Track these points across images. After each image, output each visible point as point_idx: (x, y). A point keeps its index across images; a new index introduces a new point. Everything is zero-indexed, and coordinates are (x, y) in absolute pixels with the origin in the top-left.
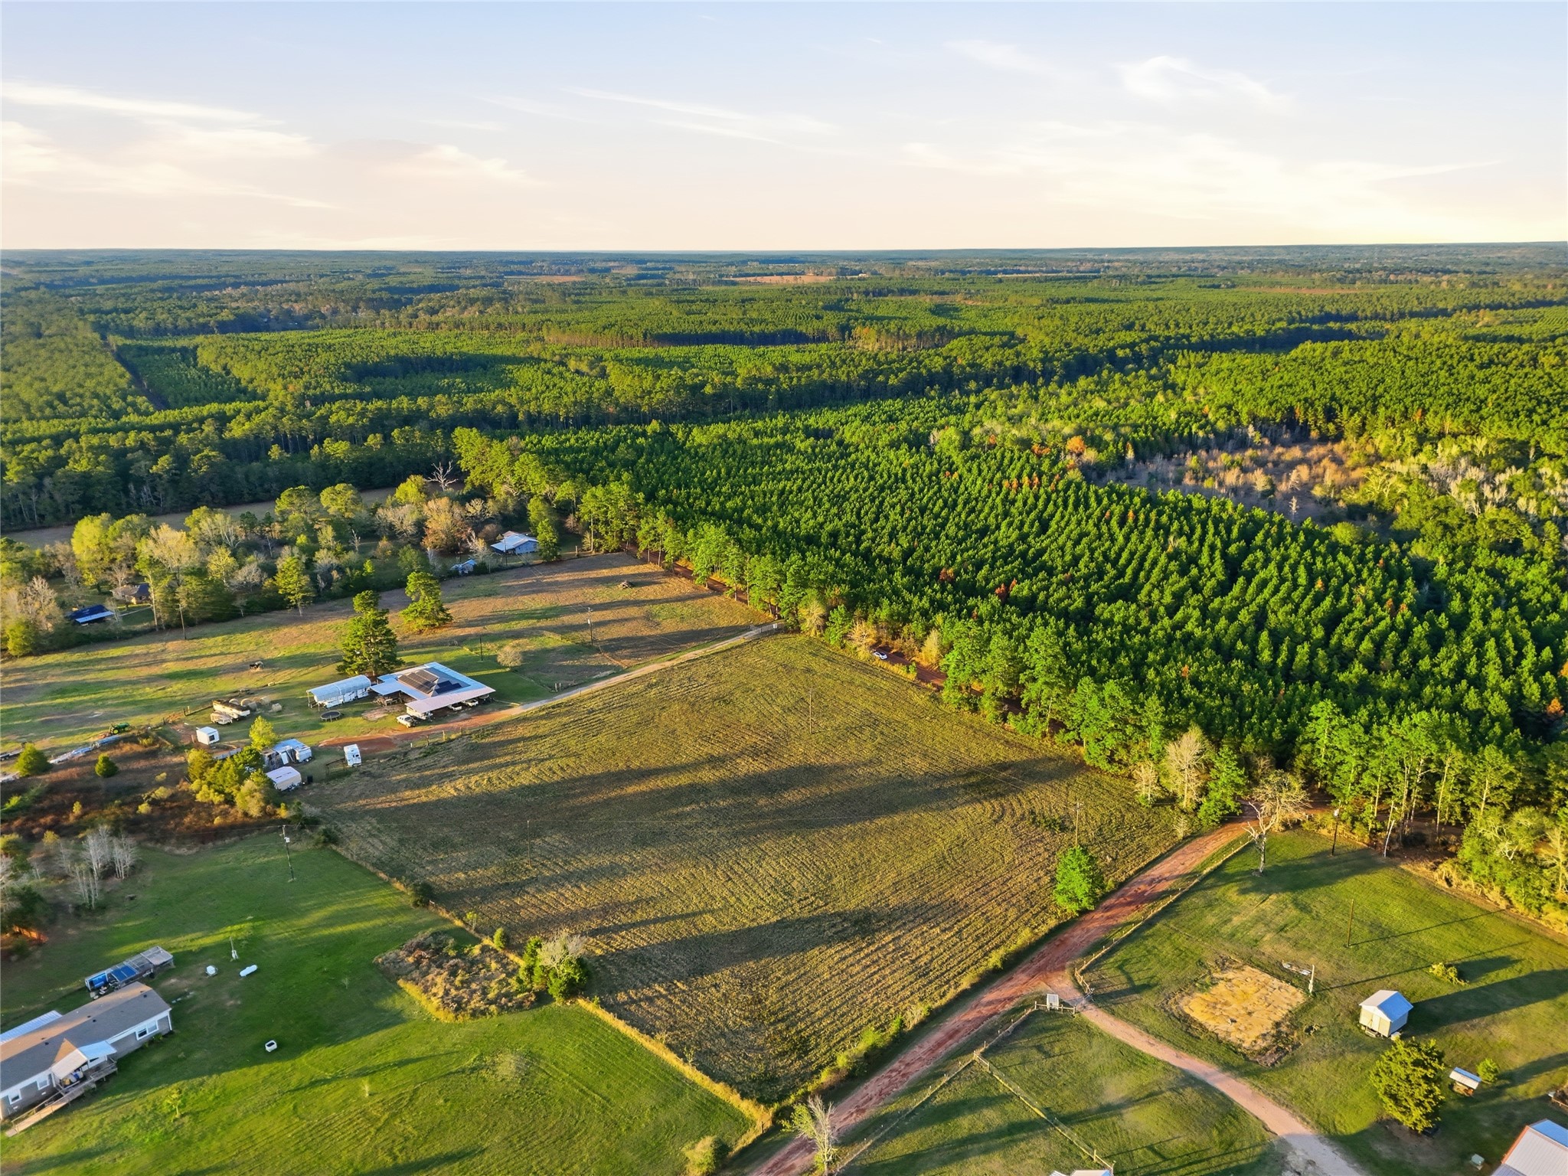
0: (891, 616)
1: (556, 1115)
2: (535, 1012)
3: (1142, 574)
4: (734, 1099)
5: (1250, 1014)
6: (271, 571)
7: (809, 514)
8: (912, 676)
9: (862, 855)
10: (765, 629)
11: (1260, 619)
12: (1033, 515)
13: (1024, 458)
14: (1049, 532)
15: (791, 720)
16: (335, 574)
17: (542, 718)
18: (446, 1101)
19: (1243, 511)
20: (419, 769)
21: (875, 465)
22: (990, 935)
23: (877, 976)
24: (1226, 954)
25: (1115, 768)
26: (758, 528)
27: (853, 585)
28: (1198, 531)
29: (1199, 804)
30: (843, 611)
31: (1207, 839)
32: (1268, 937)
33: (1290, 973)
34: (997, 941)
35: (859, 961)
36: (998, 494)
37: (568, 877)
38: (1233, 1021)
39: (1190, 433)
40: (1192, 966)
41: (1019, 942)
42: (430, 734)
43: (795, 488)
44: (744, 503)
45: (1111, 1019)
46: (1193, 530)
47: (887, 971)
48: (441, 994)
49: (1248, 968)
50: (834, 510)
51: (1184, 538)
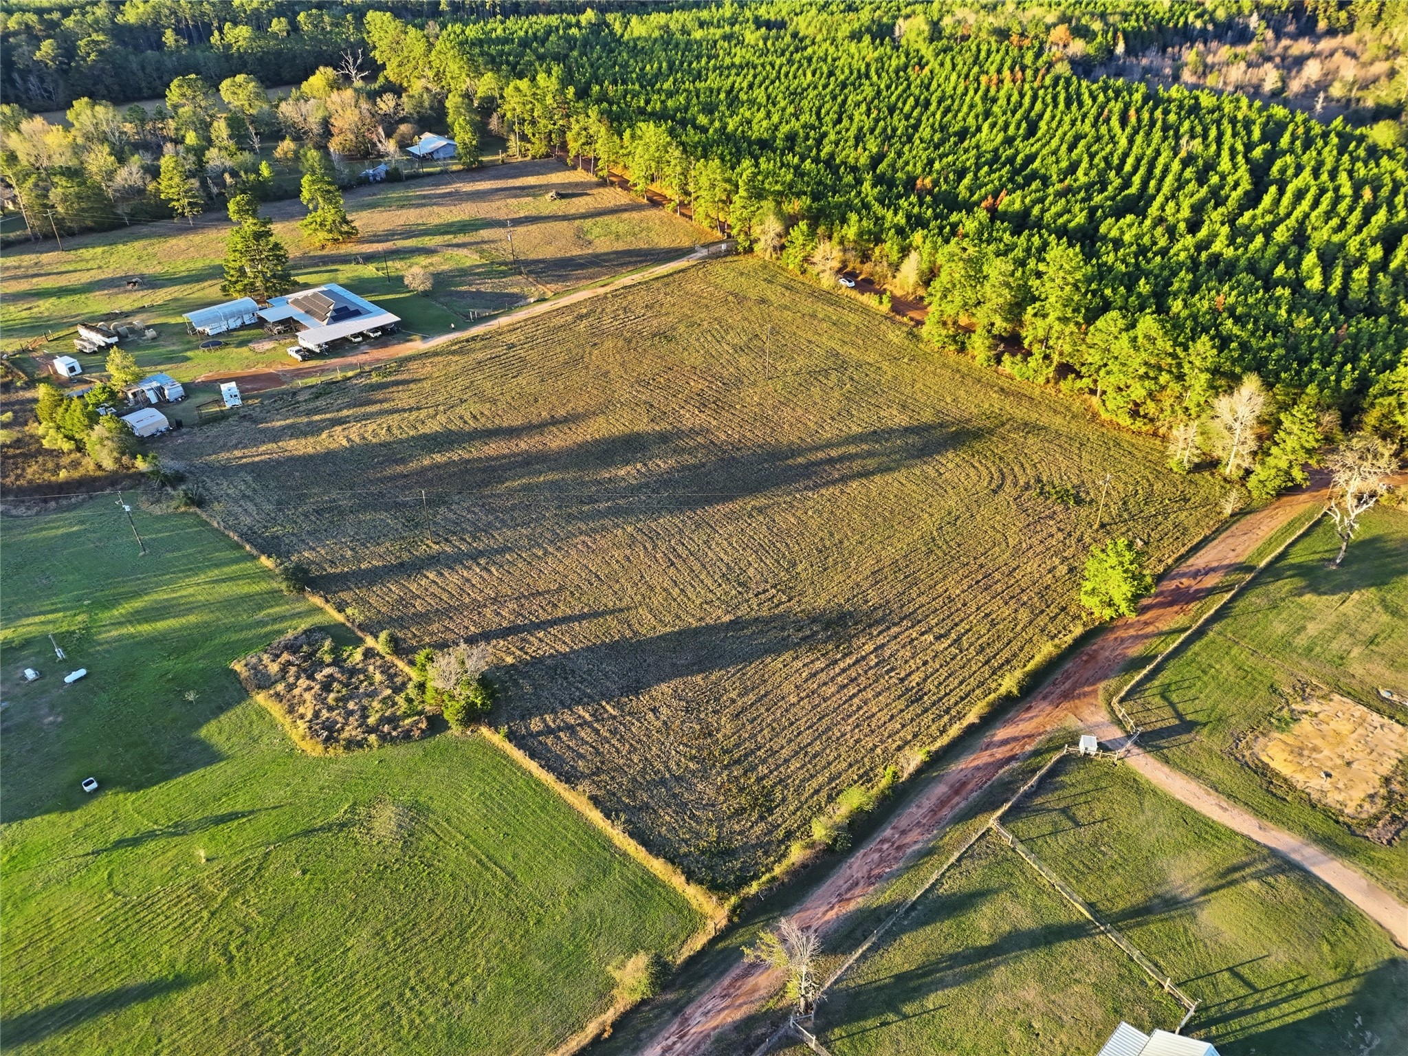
0: (860, 234)
1: (445, 899)
2: (426, 743)
3: (1153, 183)
4: (677, 881)
5: (1349, 764)
6: (154, 172)
7: (762, 114)
8: (886, 307)
9: (832, 535)
10: (713, 249)
11: (1300, 238)
12: (1018, 116)
13: (1003, 48)
14: (1039, 134)
15: (744, 361)
16: (228, 179)
17: (453, 353)
18: (304, 872)
19: (1260, 110)
20: (309, 413)
21: (834, 60)
22: (998, 645)
23: (856, 701)
24: (1306, 677)
25: (1139, 423)
26: (704, 130)
27: (816, 197)
28: (1213, 133)
29: (1248, 472)
30: (805, 228)
31: (1259, 516)
32: (1356, 652)
33: (1391, 704)
34: (1006, 654)
35: (832, 679)
36: (976, 91)
37: (475, 556)
38: (1328, 775)
39: (1186, 23)
40: (1263, 693)
41: (1038, 658)
42: (323, 371)
43: (745, 85)
44: (688, 100)
45: (1166, 769)
46: (1206, 132)
47: (869, 694)
48: (309, 716)
49: (1336, 697)
50: (791, 110)
51: (1199, 140)
